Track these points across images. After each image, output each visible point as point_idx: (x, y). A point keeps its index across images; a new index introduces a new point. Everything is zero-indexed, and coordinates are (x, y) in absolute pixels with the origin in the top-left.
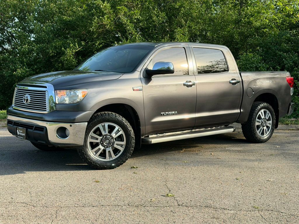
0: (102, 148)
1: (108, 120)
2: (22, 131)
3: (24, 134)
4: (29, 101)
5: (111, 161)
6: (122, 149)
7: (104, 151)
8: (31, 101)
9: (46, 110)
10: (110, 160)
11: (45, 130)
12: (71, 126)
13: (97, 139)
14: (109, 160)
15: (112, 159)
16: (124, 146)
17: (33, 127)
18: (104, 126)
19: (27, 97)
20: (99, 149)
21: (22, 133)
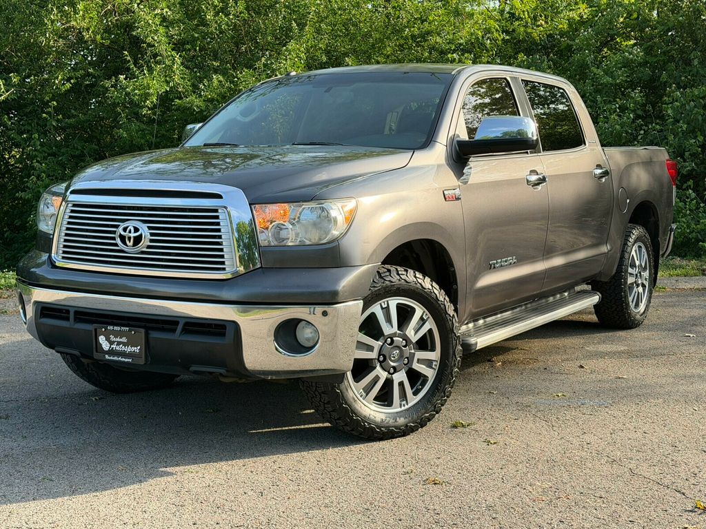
0: (384, 375)
1: (398, 289)
2: (124, 340)
3: (137, 349)
4: (145, 242)
5: (405, 410)
6: (430, 374)
7: (389, 383)
8: (152, 241)
9: (224, 269)
10: (403, 408)
11: (230, 331)
12: (325, 314)
13: (370, 348)
14: (399, 410)
15: (406, 407)
16: (436, 365)
17: (177, 323)
18: (386, 310)
19: (136, 230)
20: (377, 379)
21: (125, 344)
